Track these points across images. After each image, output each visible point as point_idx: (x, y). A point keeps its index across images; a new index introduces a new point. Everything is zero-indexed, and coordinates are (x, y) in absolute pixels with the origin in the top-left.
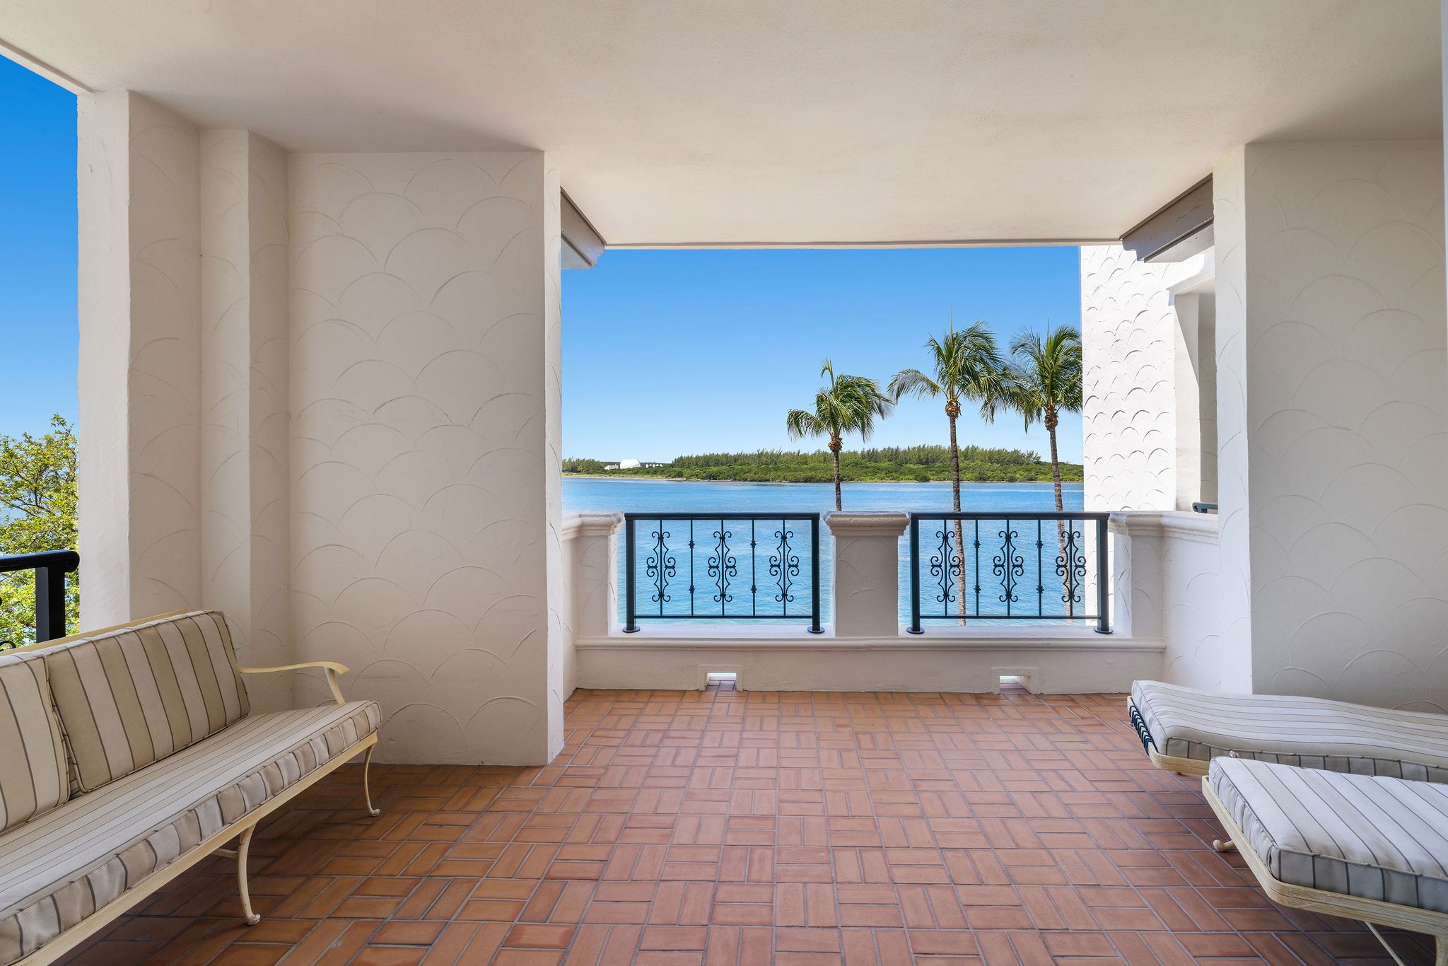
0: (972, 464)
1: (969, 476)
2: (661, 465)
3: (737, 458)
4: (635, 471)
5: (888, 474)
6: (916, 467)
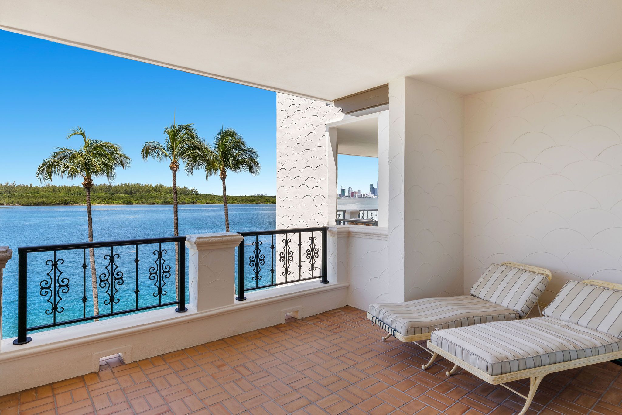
5: (104, 200)
6: (123, 196)
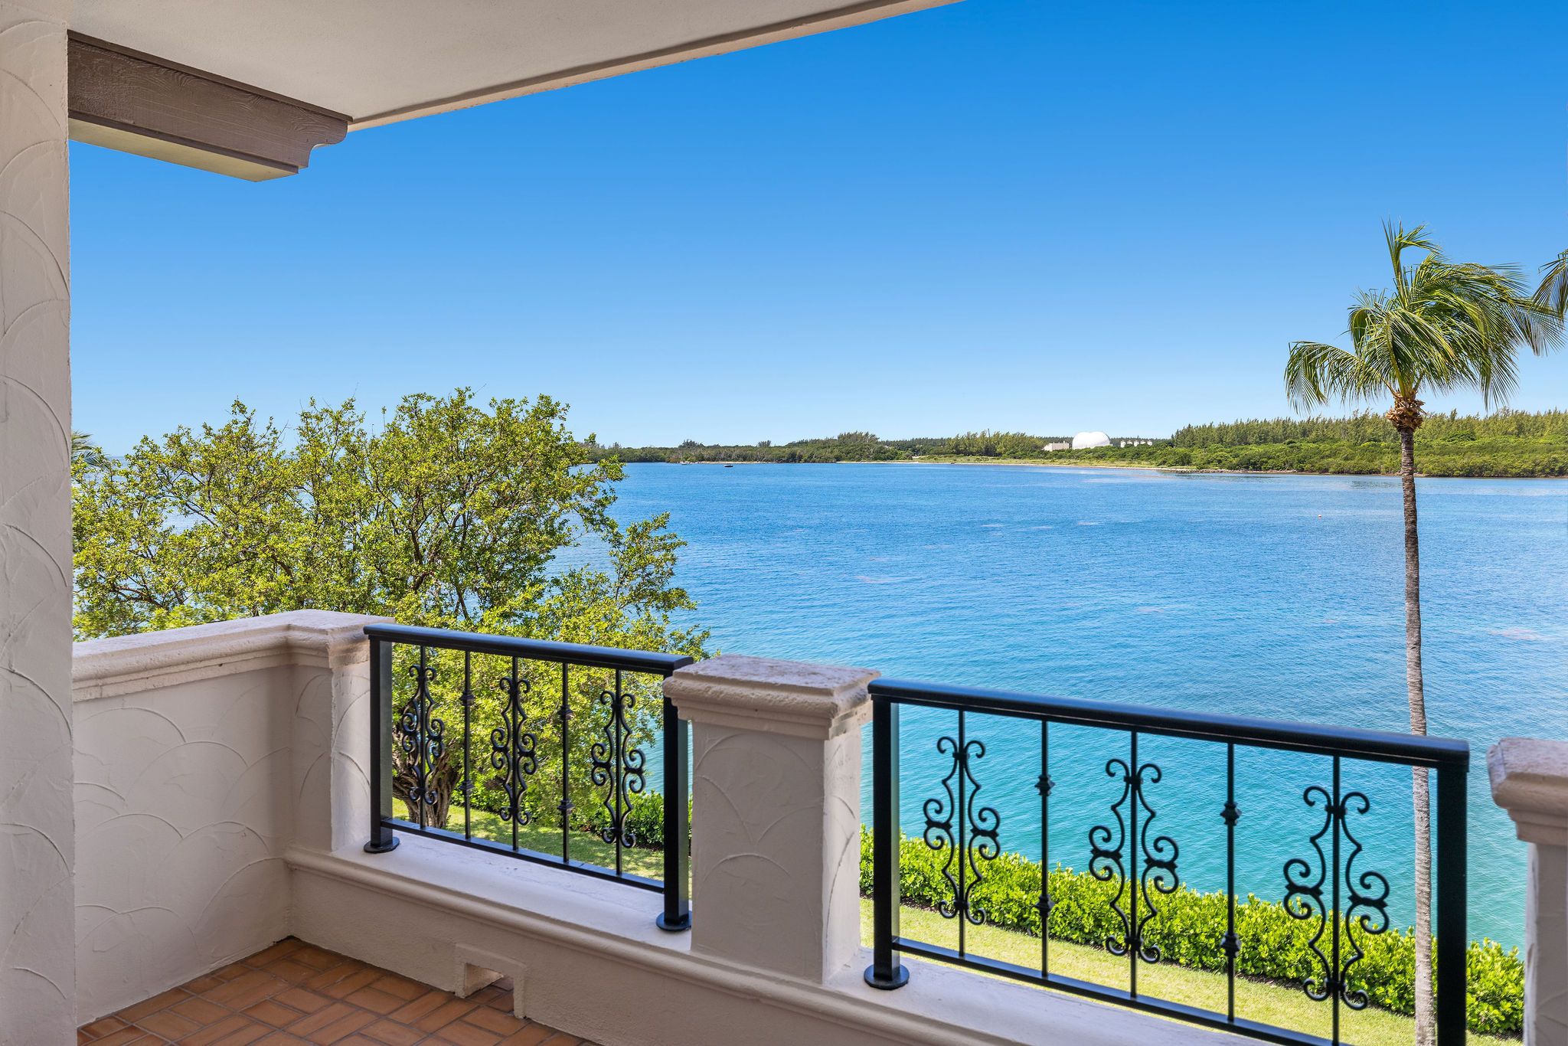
2: (1150, 443)
3: (1306, 429)
4: (1098, 454)
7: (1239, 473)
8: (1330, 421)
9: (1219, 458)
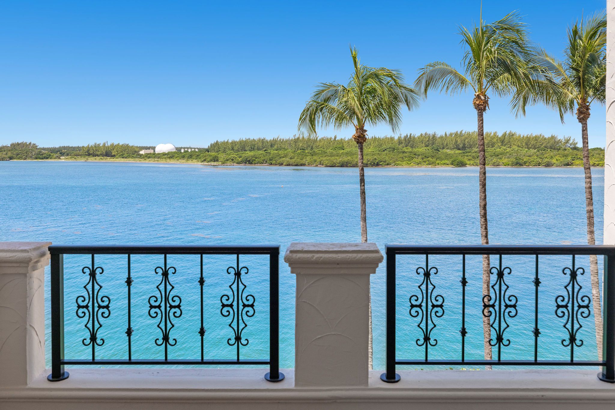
0: (508, 150)
1: (505, 161)
2: (197, 150)
3: (272, 144)
4: (170, 156)
5: (424, 160)
6: (452, 152)
7: (242, 166)
8: (283, 140)
9: (232, 158)
